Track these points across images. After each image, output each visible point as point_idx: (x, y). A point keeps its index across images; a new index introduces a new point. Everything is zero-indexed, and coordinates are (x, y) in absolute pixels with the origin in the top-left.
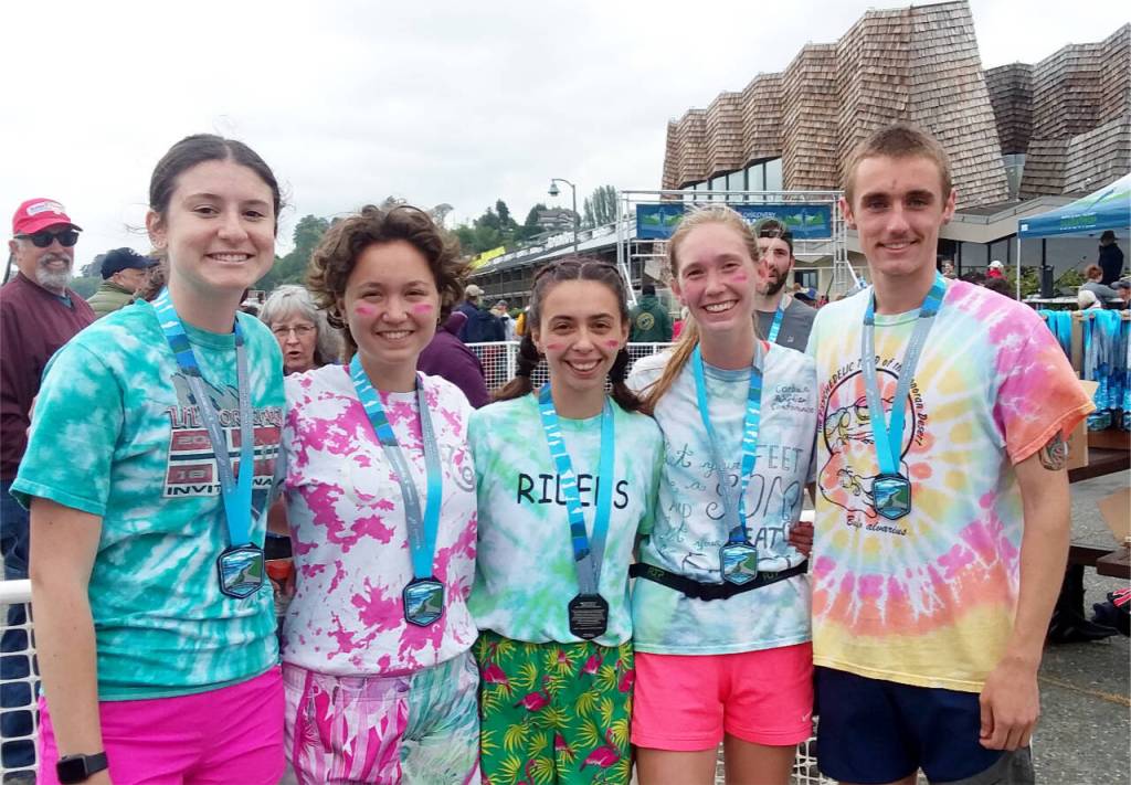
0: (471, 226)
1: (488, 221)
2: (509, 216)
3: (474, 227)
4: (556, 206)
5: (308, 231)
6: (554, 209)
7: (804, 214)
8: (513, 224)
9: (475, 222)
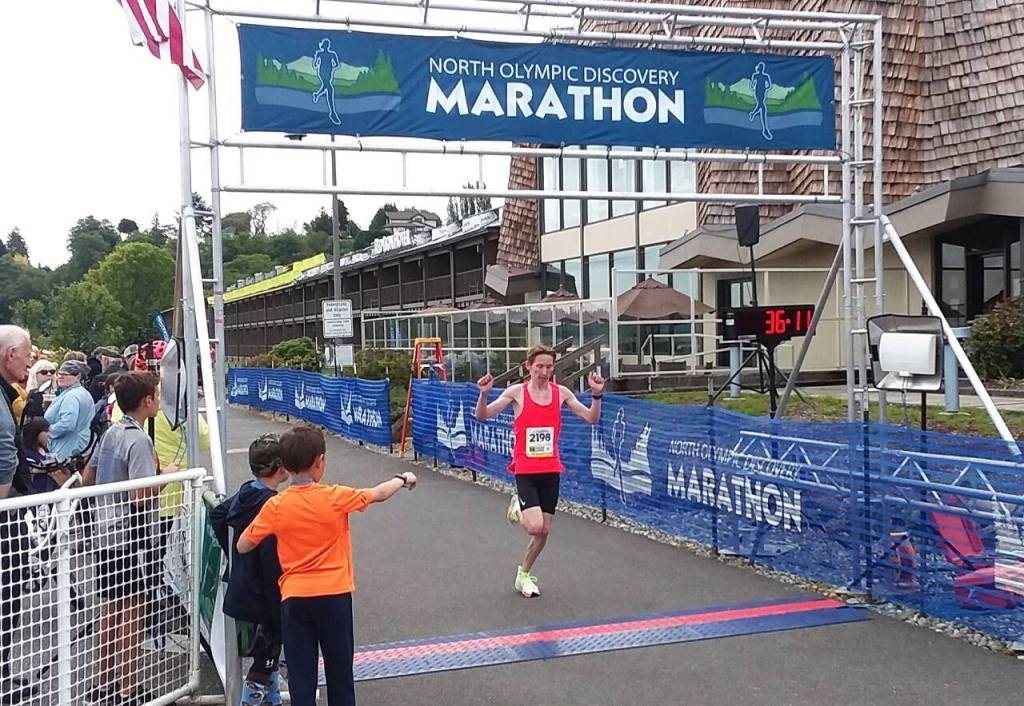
0: (300, 231)
1: (322, 224)
2: (349, 218)
3: (305, 233)
4: (410, 208)
5: (87, 236)
6: (407, 211)
7: (761, 80)
8: (354, 228)
9: (306, 227)
